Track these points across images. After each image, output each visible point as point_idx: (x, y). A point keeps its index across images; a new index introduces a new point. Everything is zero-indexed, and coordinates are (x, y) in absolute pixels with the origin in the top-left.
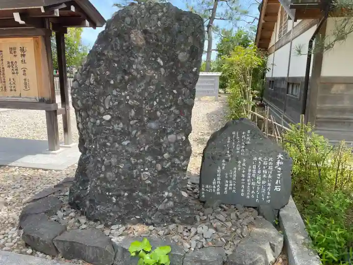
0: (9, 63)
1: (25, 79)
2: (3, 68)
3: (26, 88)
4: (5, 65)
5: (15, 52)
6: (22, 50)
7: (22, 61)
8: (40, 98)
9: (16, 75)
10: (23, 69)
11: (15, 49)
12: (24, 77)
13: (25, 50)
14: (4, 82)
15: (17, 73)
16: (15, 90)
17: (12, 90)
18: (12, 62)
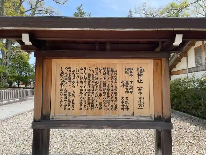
0: (123, 82)
1: (140, 98)
2: (116, 87)
3: (140, 106)
4: (119, 84)
5: (131, 72)
6: (140, 70)
7: (138, 81)
8: (156, 116)
9: (129, 93)
10: (139, 88)
11: (131, 69)
12: (139, 96)
13: (142, 70)
14: (116, 101)
15: (131, 92)
16: (128, 109)
17: (123, 109)
18: (127, 82)
